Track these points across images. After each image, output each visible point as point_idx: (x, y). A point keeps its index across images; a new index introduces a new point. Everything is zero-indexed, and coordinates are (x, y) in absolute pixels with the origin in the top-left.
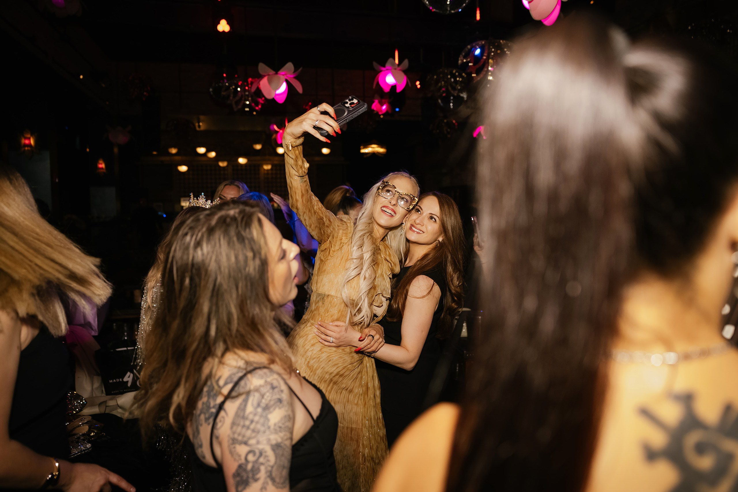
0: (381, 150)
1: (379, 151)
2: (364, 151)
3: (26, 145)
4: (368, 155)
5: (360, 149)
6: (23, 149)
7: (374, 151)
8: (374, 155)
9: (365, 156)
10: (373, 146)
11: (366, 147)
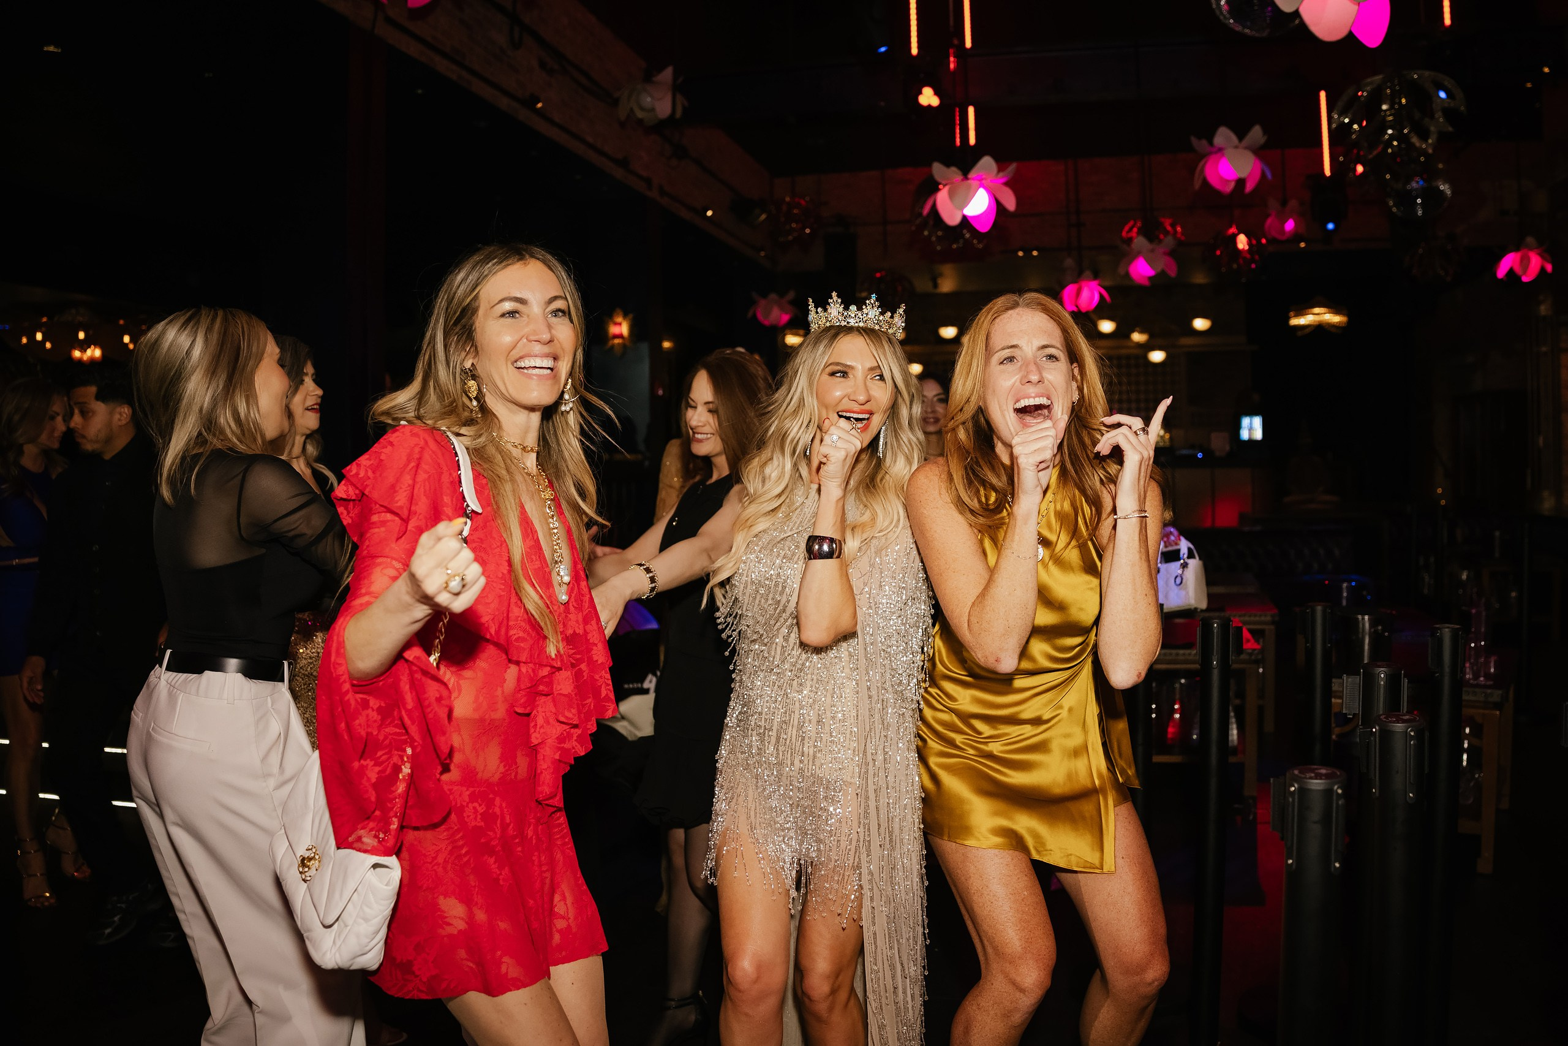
0: (1335, 319)
1: (1330, 321)
2: (1295, 321)
3: (616, 336)
4: (1307, 331)
5: (1288, 318)
6: (610, 343)
7: (1321, 321)
8: (1320, 329)
9: (1299, 333)
10: (1317, 310)
11: (1300, 313)
